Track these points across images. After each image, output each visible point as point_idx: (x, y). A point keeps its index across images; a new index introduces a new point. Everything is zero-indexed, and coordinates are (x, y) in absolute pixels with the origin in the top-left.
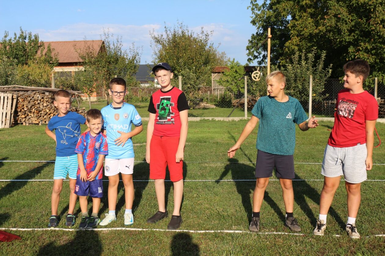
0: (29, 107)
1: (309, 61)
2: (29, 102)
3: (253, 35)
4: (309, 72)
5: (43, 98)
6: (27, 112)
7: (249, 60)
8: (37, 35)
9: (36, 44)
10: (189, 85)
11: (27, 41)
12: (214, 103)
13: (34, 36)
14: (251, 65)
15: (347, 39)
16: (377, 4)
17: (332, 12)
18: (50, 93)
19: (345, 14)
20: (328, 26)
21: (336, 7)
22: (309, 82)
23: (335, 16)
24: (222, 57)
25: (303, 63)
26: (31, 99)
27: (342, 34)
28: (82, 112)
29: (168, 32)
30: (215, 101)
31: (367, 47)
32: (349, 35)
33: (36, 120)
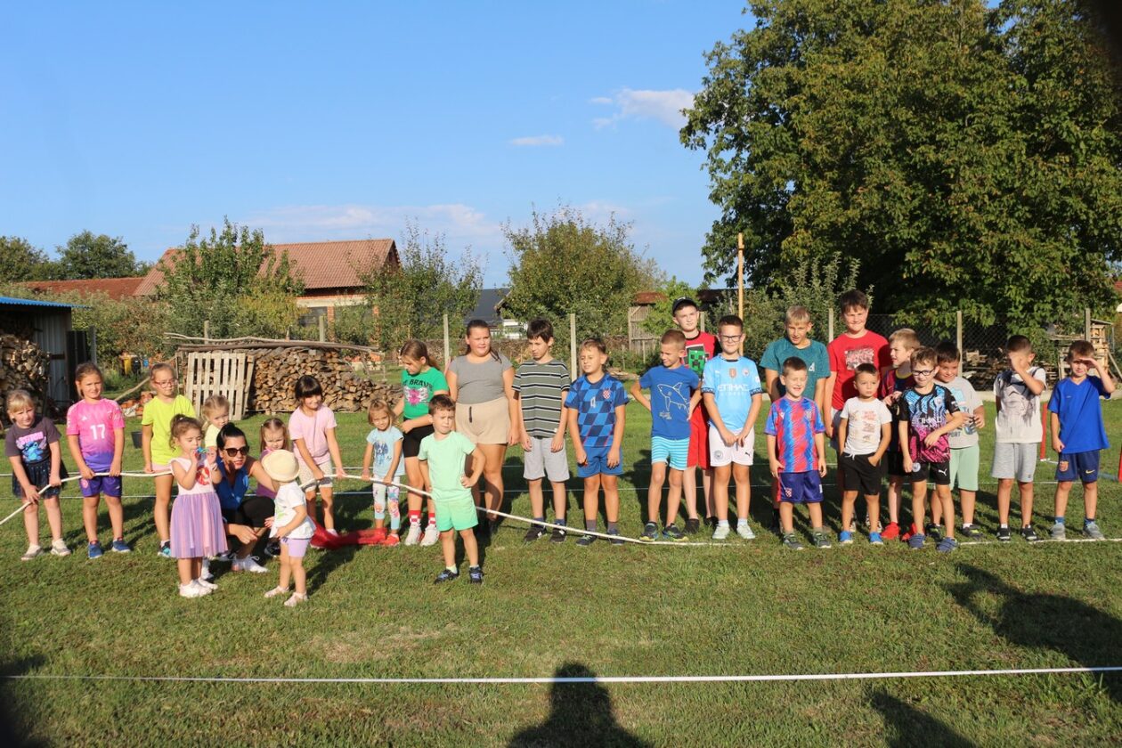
0: (278, 379)
1: (828, 280)
2: (278, 370)
3: (717, 223)
4: (827, 302)
5: (304, 361)
6: (273, 389)
7: (709, 276)
8: (259, 231)
9: (257, 250)
10: (589, 332)
11: (238, 244)
12: (636, 370)
13: (254, 234)
14: (713, 286)
15: (905, 233)
16: (961, 164)
17: (872, 180)
18: (319, 352)
19: (899, 183)
20: (864, 209)
21: (882, 169)
22: (827, 322)
23: (879, 187)
24: (648, 270)
25: (816, 283)
26: (281, 364)
27: (895, 222)
28: (382, 388)
29: (540, 224)
30: (637, 365)
31: (944, 249)
32: (909, 226)
33: (291, 403)
